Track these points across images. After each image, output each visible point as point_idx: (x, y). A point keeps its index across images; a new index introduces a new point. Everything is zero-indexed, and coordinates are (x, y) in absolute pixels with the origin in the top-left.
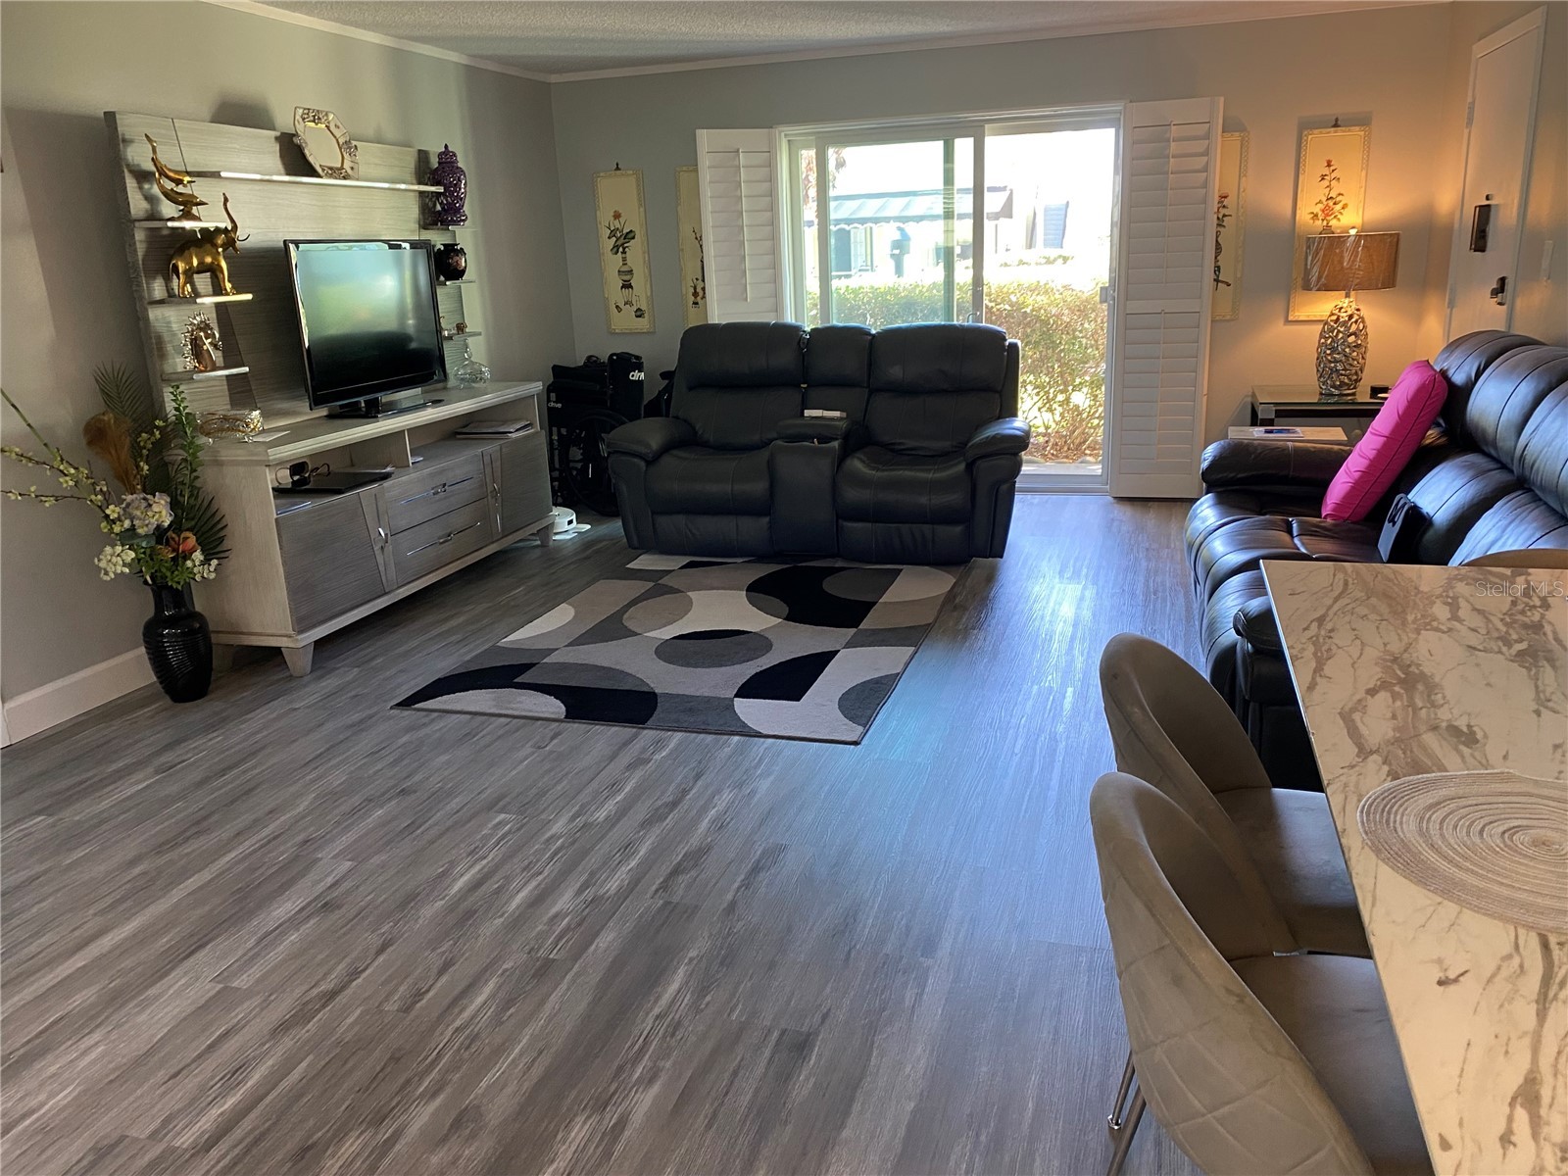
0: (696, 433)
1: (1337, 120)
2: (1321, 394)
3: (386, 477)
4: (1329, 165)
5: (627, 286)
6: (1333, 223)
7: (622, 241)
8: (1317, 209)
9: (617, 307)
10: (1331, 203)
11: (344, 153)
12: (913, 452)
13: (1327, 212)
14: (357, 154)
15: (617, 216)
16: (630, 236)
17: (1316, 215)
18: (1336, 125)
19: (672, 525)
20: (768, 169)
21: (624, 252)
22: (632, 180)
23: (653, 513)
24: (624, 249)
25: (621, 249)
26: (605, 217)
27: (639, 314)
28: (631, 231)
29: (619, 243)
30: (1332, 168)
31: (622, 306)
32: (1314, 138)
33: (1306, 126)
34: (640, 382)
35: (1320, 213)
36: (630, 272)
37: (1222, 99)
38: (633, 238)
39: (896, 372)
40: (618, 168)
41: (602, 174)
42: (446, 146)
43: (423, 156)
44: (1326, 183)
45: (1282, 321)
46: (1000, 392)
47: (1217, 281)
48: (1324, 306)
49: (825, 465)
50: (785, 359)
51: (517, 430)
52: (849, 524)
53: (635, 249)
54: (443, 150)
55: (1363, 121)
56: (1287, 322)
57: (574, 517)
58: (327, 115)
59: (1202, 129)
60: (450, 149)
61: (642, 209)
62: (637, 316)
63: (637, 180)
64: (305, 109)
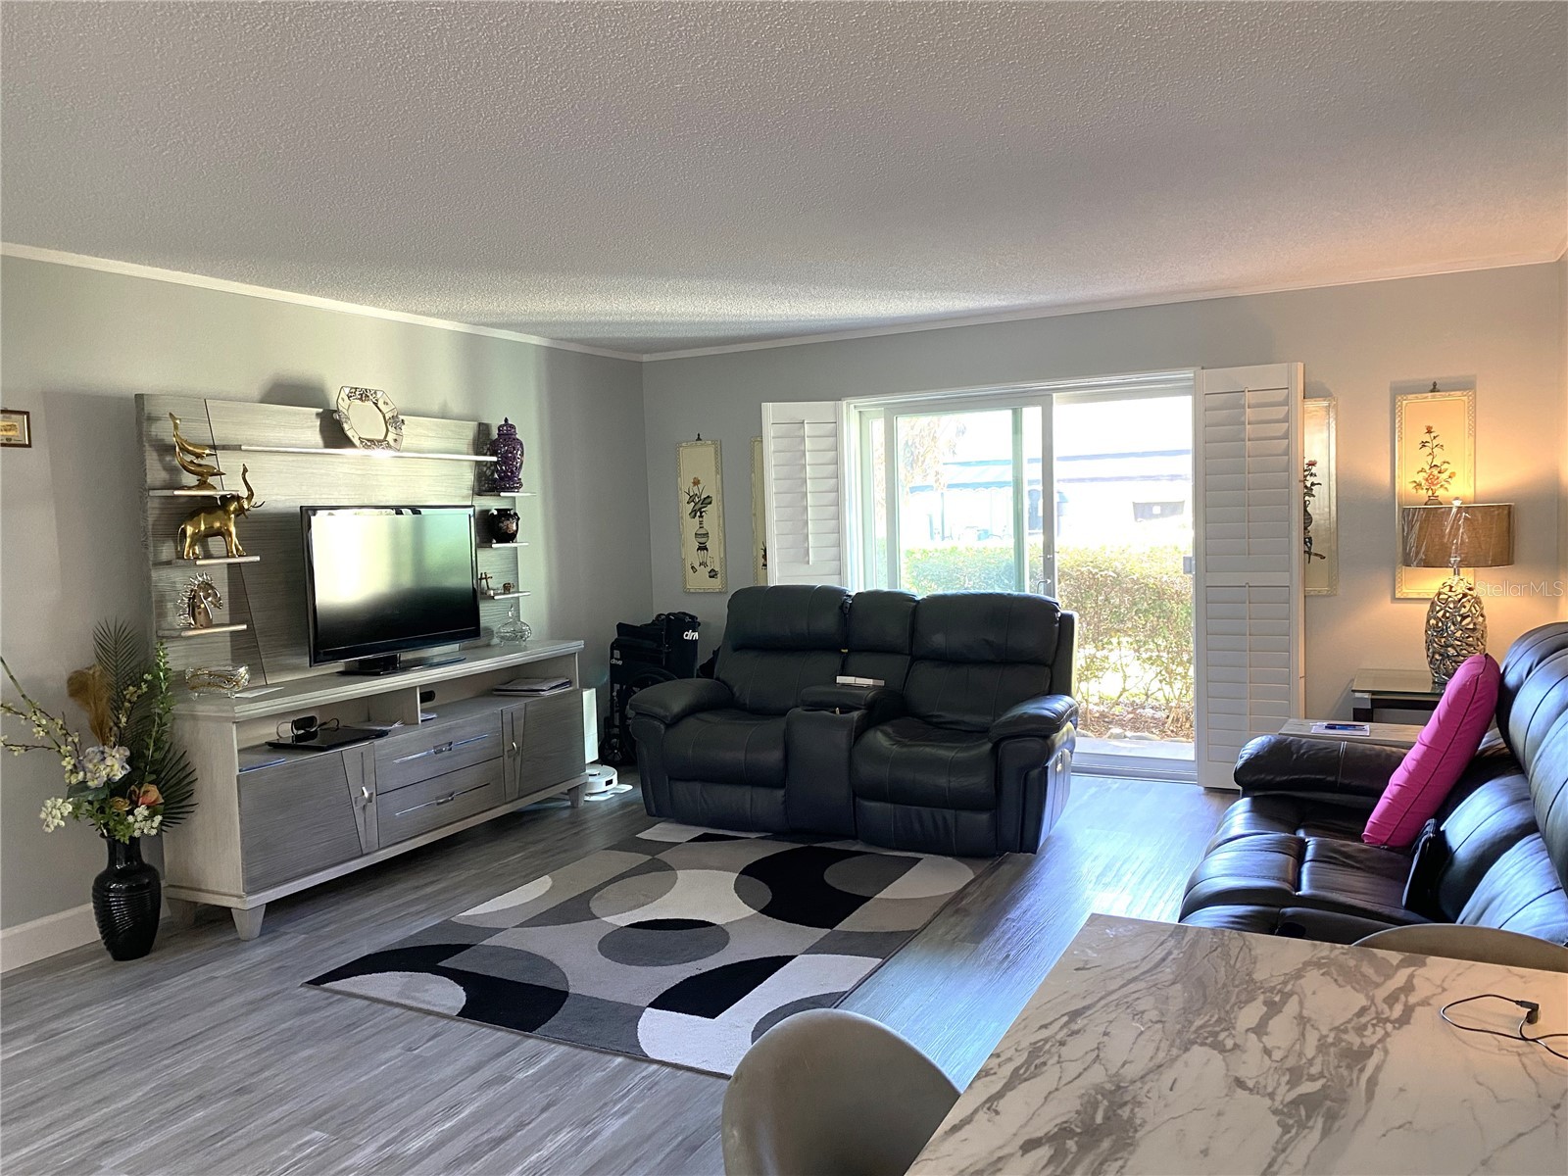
0: (733, 694)
1: (1435, 384)
2: (1434, 682)
3: (382, 734)
4: (1429, 431)
5: (702, 548)
6: (1440, 493)
7: (699, 506)
8: (1420, 478)
9: (693, 567)
10: (1435, 472)
11: (389, 427)
13: (1431, 481)
14: (403, 427)
15: (696, 482)
16: (707, 501)
17: (1419, 485)
18: (1434, 389)
19: (687, 793)
20: (832, 439)
21: (701, 516)
22: (712, 449)
23: (670, 779)
24: (701, 513)
25: (698, 514)
26: (685, 484)
27: (713, 574)
28: (708, 497)
29: (697, 507)
30: (1433, 435)
31: (697, 566)
32: (1408, 403)
33: (1400, 391)
34: (694, 642)
35: (1423, 482)
36: (706, 535)
37: (1300, 365)
38: (710, 503)
39: (938, 640)
40: (699, 439)
41: (684, 444)
42: (506, 420)
43: (483, 429)
44: (1427, 450)
45: (1389, 598)
46: (1051, 667)
47: (1308, 553)
48: (1429, 583)
49: (842, 738)
50: (827, 623)
51: (552, 688)
52: (866, 803)
53: (712, 512)
54: (503, 423)
55: (1466, 385)
56: (1395, 599)
57: (615, 778)
58: (375, 393)
59: (1280, 396)
60: (510, 422)
61: (718, 476)
62: (710, 577)
63: (716, 451)
64: (352, 388)
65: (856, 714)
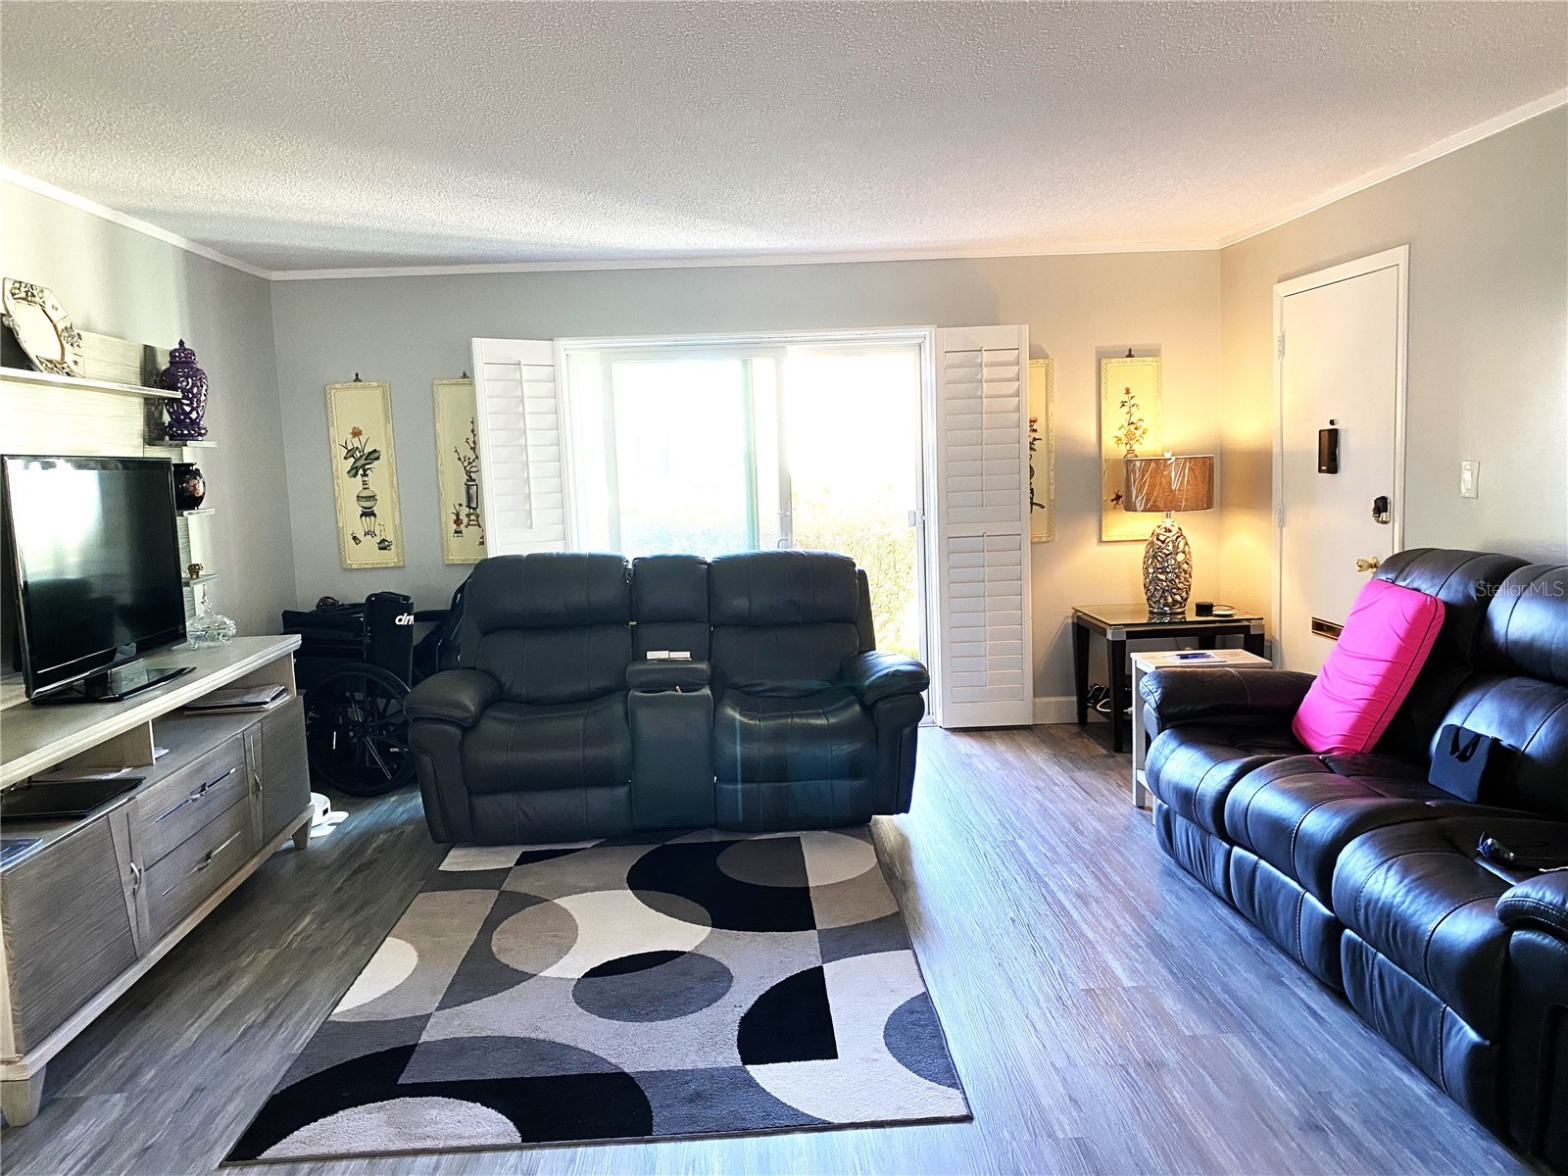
0: (500, 686)
1: (1130, 350)
2: (1151, 612)
4: (1128, 392)
5: (368, 513)
6: (1137, 447)
7: (362, 462)
8: (1121, 433)
9: (355, 538)
10: (1132, 427)
11: (64, 343)
12: (780, 694)
13: (1130, 437)
14: (81, 344)
15: (356, 433)
16: (373, 456)
17: (1120, 440)
18: (1130, 355)
19: (494, 807)
20: (552, 384)
21: (365, 475)
22: (378, 393)
23: (470, 794)
24: (365, 471)
25: (361, 472)
26: (340, 435)
27: (384, 546)
28: (375, 451)
29: (359, 464)
30: (1130, 395)
31: (360, 536)
32: (1116, 368)
33: (1102, 356)
34: (408, 627)
35: (1123, 437)
36: (372, 498)
37: (1027, 328)
38: (378, 458)
39: (740, 604)
40: (357, 379)
41: (337, 386)
42: (181, 343)
43: (149, 352)
44: (1126, 409)
45: (1095, 540)
46: (855, 623)
47: (1032, 504)
48: (1138, 526)
50: (607, 594)
51: (273, 699)
53: (380, 470)
54: (178, 346)
55: (1153, 352)
56: (1101, 541)
57: (328, 805)
58: (42, 291)
59: (1011, 356)
60: (187, 346)
61: (390, 426)
62: (380, 549)
63: (384, 395)
64: (15, 282)
65: (706, 691)
